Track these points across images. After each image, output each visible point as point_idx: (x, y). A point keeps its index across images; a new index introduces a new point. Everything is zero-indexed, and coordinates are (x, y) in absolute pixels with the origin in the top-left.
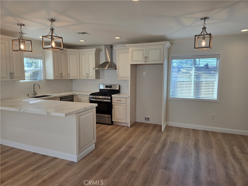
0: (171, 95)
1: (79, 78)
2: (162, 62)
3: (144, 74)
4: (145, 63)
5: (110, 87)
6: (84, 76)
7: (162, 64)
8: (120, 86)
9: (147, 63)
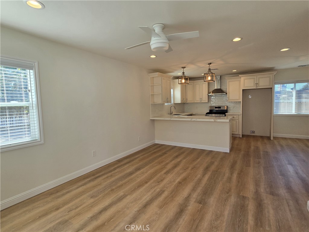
0: (274, 112)
1: (193, 102)
2: (271, 87)
3: (250, 97)
4: (256, 88)
5: (220, 108)
6: (197, 100)
7: (272, 88)
8: (227, 107)
9: (257, 88)
